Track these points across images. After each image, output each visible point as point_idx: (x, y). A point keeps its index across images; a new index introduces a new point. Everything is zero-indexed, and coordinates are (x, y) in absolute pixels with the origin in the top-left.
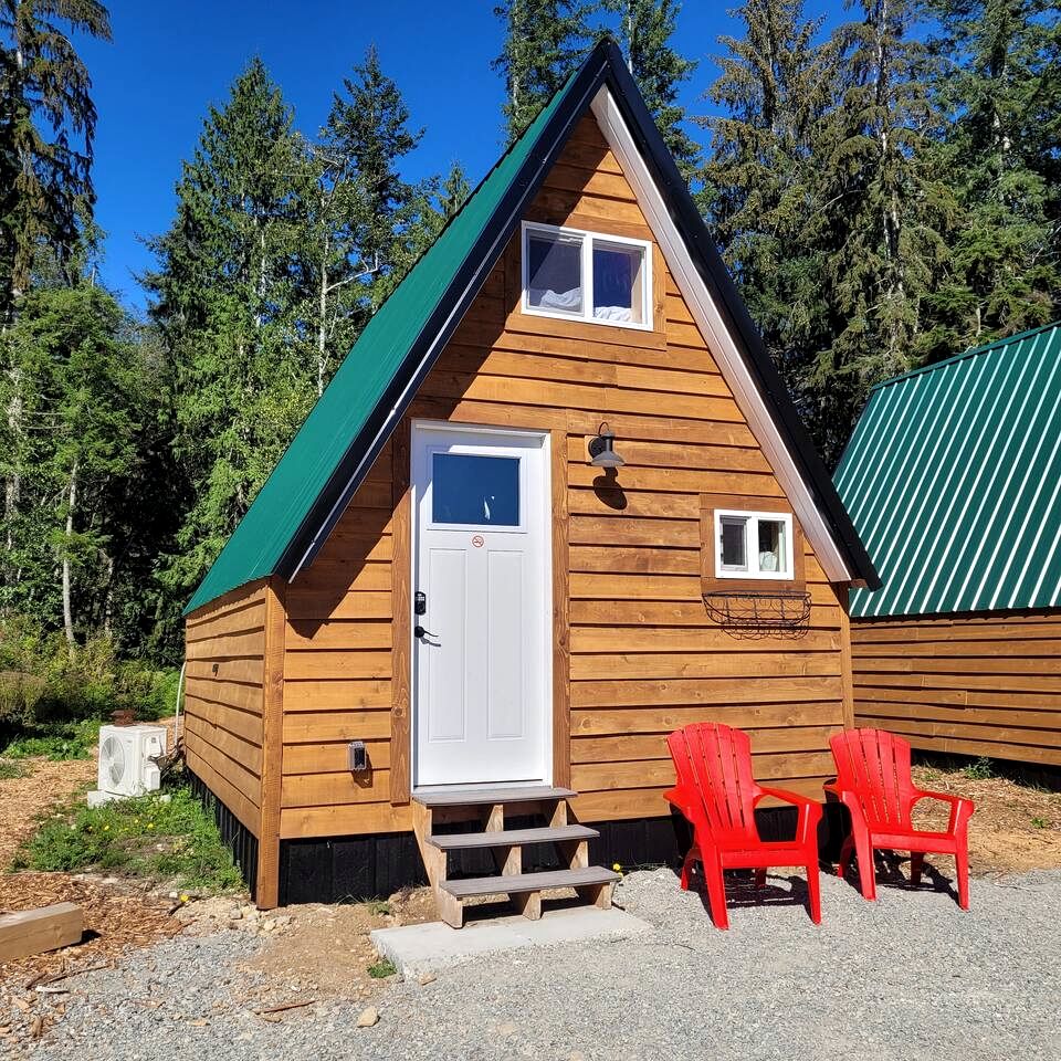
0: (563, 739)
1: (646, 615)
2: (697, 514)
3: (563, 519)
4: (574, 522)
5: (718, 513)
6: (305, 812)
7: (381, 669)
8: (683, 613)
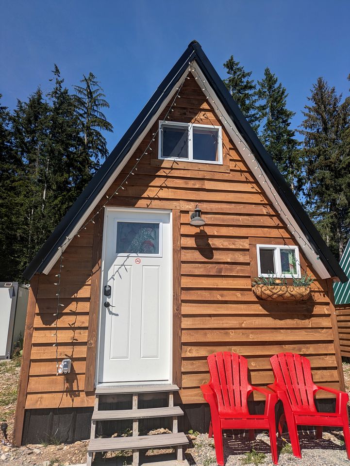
0: (178, 359)
1: (222, 296)
2: (247, 247)
3: (178, 250)
4: (183, 251)
5: (258, 246)
6: (39, 395)
7: (83, 323)
8: (241, 295)
